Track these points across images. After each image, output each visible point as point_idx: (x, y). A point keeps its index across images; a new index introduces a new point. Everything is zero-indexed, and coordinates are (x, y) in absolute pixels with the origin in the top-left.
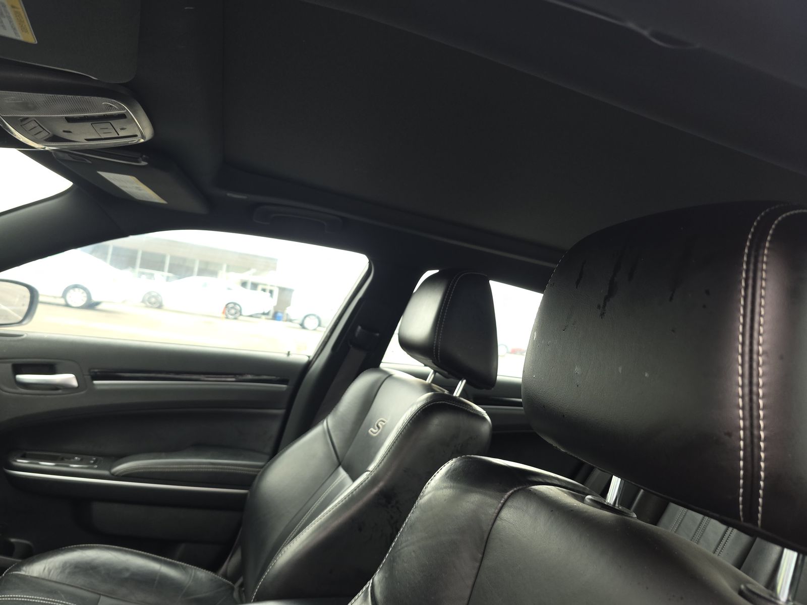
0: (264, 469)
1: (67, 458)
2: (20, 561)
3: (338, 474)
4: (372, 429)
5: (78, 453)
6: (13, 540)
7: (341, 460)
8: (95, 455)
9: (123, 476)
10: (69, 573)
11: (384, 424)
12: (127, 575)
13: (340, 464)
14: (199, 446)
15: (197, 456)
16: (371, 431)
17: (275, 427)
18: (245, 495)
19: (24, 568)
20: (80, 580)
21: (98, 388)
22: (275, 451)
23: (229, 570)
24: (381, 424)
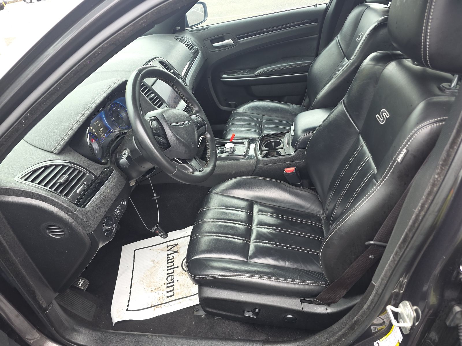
0: (312, 64)
1: (238, 72)
2: (235, 108)
3: (344, 60)
4: (357, 38)
5: (242, 69)
6: (230, 102)
7: (345, 54)
8: (247, 69)
9: (259, 75)
10: (251, 110)
11: (362, 35)
12: (269, 108)
13: (345, 56)
14: (284, 59)
15: (284, 63)
16: (357, 39)
17: (315, 43)
18: (307, 75)
19: (238, 110)
20: (255, 112)
21: (241, 42)
22: (317, 54)
23: (305, 104)
24: (361, 36)
